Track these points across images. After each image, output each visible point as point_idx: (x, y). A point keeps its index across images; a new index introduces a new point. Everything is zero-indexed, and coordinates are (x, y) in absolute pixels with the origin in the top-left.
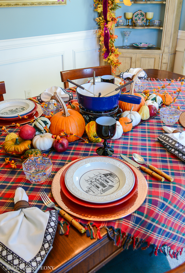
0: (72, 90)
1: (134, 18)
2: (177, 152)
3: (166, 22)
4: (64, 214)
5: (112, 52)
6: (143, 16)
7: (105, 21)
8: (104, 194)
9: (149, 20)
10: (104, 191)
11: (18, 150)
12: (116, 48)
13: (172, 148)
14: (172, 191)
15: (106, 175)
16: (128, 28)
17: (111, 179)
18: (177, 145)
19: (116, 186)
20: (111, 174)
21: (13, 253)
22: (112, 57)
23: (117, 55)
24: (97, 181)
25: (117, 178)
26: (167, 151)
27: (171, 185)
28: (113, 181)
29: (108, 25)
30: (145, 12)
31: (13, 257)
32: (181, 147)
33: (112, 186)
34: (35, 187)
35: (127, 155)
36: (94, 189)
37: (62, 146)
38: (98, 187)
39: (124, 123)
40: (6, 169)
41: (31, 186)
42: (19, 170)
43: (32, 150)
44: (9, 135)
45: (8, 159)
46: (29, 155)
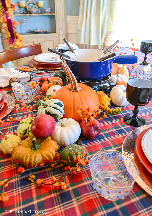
1: (28, 7)
3: (57, 8)
5: (17, 38)
6: (35, 5)
7: (4, 8)
9: (41, 8)
12: (19, 34)
16: (24, 16)
22: (17, 42)
23: (21, 41)
29: (8, 11)
30: (37, 1)
40: (48, 197)
41: (117, 207)
42: (70, 189)
43: (70, 148)
44: (6, 139)
45: (34, 177)
46: (75, 158)
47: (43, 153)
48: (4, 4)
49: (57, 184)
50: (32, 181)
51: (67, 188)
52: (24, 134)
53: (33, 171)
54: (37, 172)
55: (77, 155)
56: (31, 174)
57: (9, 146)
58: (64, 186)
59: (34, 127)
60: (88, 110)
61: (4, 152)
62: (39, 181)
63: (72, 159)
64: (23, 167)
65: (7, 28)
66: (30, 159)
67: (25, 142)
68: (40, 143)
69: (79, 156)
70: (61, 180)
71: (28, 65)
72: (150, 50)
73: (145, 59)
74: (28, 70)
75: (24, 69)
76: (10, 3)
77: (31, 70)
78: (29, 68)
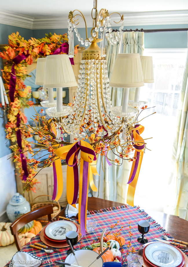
0: (33, 248)
7: (19, 148)
48: (20, 145)
65: (21, 166)
71: (39, 238)
72: (146, 231)
73: (143, 237)
74: (40, 248)
75: (36, 247)
76: (25, 144)
77: (42, 249)
78: (41, 245)
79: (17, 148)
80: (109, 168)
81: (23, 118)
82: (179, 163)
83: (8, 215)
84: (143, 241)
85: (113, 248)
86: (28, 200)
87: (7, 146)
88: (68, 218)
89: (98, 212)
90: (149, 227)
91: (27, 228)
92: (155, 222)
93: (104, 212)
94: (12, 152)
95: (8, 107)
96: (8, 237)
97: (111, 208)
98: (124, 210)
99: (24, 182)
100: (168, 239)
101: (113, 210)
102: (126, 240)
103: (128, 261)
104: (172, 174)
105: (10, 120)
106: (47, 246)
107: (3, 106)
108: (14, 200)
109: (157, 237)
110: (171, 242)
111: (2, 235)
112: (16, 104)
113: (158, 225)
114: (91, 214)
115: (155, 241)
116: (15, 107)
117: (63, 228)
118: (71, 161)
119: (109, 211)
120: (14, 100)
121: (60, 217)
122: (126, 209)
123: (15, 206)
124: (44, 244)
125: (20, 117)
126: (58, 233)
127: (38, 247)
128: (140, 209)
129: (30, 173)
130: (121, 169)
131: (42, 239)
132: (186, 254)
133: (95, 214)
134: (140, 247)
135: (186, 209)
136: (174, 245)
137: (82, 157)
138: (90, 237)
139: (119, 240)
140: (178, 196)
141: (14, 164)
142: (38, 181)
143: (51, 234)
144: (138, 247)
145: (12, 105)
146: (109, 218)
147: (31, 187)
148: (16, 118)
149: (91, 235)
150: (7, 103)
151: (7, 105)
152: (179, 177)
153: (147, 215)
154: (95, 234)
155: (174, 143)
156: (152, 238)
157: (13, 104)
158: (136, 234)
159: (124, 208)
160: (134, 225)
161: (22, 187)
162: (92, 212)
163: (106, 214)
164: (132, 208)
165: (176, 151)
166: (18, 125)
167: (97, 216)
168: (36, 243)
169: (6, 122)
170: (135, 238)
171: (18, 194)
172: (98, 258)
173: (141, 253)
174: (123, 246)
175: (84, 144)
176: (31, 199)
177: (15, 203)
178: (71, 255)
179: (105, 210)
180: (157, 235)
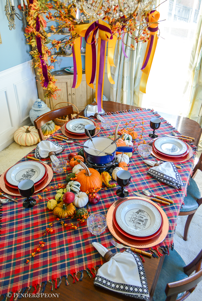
0: (55, 139)
2: (165, 181)
4: (135, 250)
7: (40, 54)
8: (146, 227)
10: (145, 225)
11: (71, 214)
13: (162, 179)
14: (176, 210)
15: (138, 213)
17: (143, 215)
18: (165, 176)
19: (148, 218)
20: (140, 211)
21: (131, 286)
22: (51, 85)
23: (54, 83)
24: (136, 219)
25: (145, 213)
26: (157, 180)
27: (174, 206)
28: (144, 215)
29: (44, 58)
31: (133, 288)
32: (168, 178)
33: (146, 220)
34: (100, 237)
35: (137, 192)
36: (137, 225)
37: (96, 200)
38: (140, 223)
39: (123, 167)
40: (69, 232)
41: (97, 238)
42: (79, 229)
43: (81, 210)
44: (50, 202)
45: (63, 222)
46: (82, 215)
47: (68, 212)
48: (40, 51)
49: (73, 227)
50: (62, 224)
51: (77, 228)
52: (59, 200)
53: (63, 220)
54: (65, 220)
55: (83, 214)
56: (62, 221)
57: (52, 206)
58: (76, 227)
59: (64, 199)
60: (93, 188)
61: (49, 208)
62: (66, 225)
63: (81, 216)
64: (58, 218)
65: (42, 72)
66: (62, 215)
67: (59, 205)
68: (67, 206)
69: (84, 215)
70: (75, 225)
71: (61, 132)
72: (157, 127)
73: (154, 133)
74: (61, 139)
75: (58, 138)
76: (45, 50)
77: (63, 140)
78: (62, 137)
79: (37, 54)
80: (126, 77)
81: (42, 21)
82: (195, 71)
83: (31, 119)
84: (153, 136)
85: (127, 140)
86: (50, 107)
87: (27, 52)
88: (87, 117)
89: (115, 113)
90: (160, 124)
91: (49, 130)
92: (166, 122)
93: (120, 114)
94: (33, 58)
95: (27, 9)
96: (32, 138)
97: (126, 110)
98: (139, 112)
99: (45, 88)
100: (176, 135)
101: (129, 112)
102: (138, 135)
103: (139, 151)
104: (188, 83)
105: (29, 24)
106: (68, 138)
107: (22, 7)
108: (36, 106)
109: (167, 134)
110: (179, 137)
111: (26, 136)
112: (35, 6)
113: (169, 125)
114: (108, 115)
115: (164, 136)
116: (34, 9)
117: (82, 125)
118: (90, 40)
119: (125, 113)
120: (33, 2)
121: (79, 116)
122: (141, 112)
123: (38, 111)
124: (65, 136)
125: (39, 20)
126: (77, 128)
127: (60, 139)
128: (154, 112)
129: (51, 80)
130: (138, 78)
131: (64, 133)
132: (191, 146)
133: (111, 115)
134: (151, 141)
135: (198, 116)
136: (181, 139)
137: (100, 36)
138: (106, 132)
139: (132, 134)
140: (191, 104)
141: (35, 71)
142: (58, 88)
143: (71, 128)
144: (149, 140)
145: (31, 7)
146: (124, 118)
147: (52, 94)
148: (35, 21)
149: (107, 131)
150: (26, 4)
151: (26, 6)
152: (194, 85)
153: (160, 116)
154: (111, 130)
155: (193, 51)
156: (162, 134)
157: (32, 5)
158: (148, 131)
159: (139, 111)
160: (147, 124)
161: (43, 94)
162: (109, 113)
163: (122, 115)
164: (147, 111)
165: (194, 59)
166: (38, 29)
167: (114, 116)
168: (58, 135)
169: (26, 26)
170: (147, 134)
171: (39, 100)
172: (112, 144)
173: (152, 144)
174: (135, 139)
175: (101, 23)
176: (52, 107)
177: (37, 108)
178: (89, 141)
179: (121, 112)
180: (167, 132)
